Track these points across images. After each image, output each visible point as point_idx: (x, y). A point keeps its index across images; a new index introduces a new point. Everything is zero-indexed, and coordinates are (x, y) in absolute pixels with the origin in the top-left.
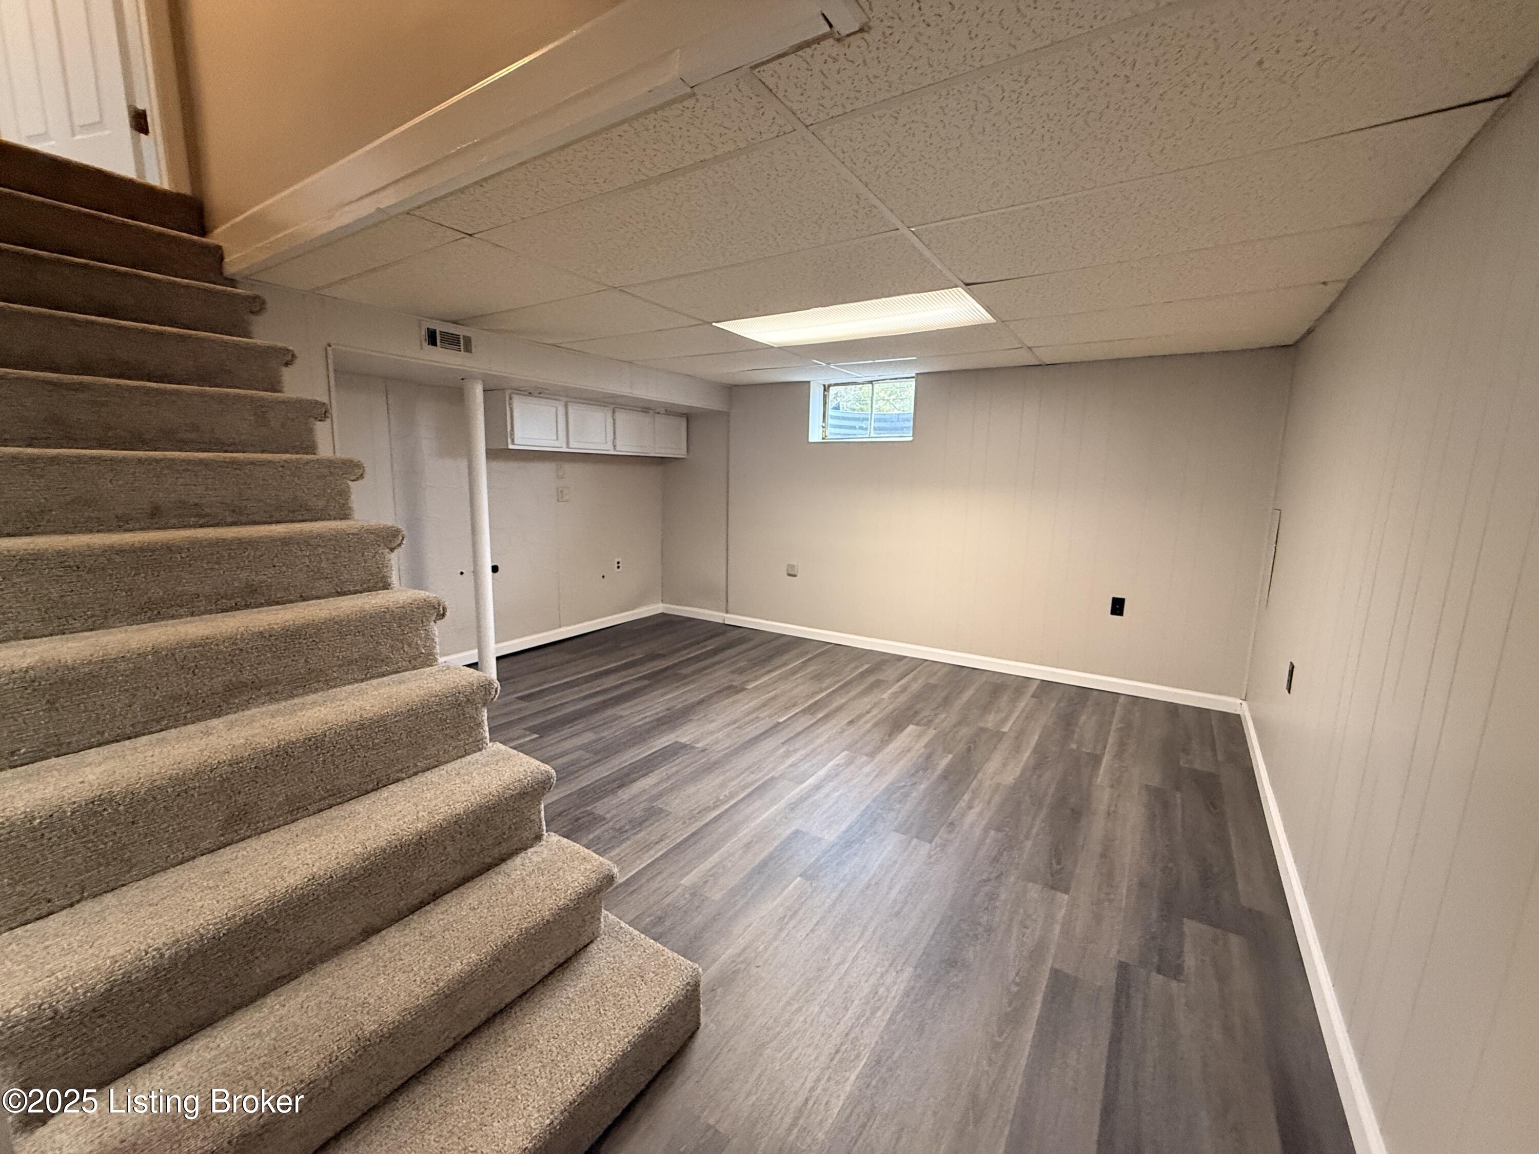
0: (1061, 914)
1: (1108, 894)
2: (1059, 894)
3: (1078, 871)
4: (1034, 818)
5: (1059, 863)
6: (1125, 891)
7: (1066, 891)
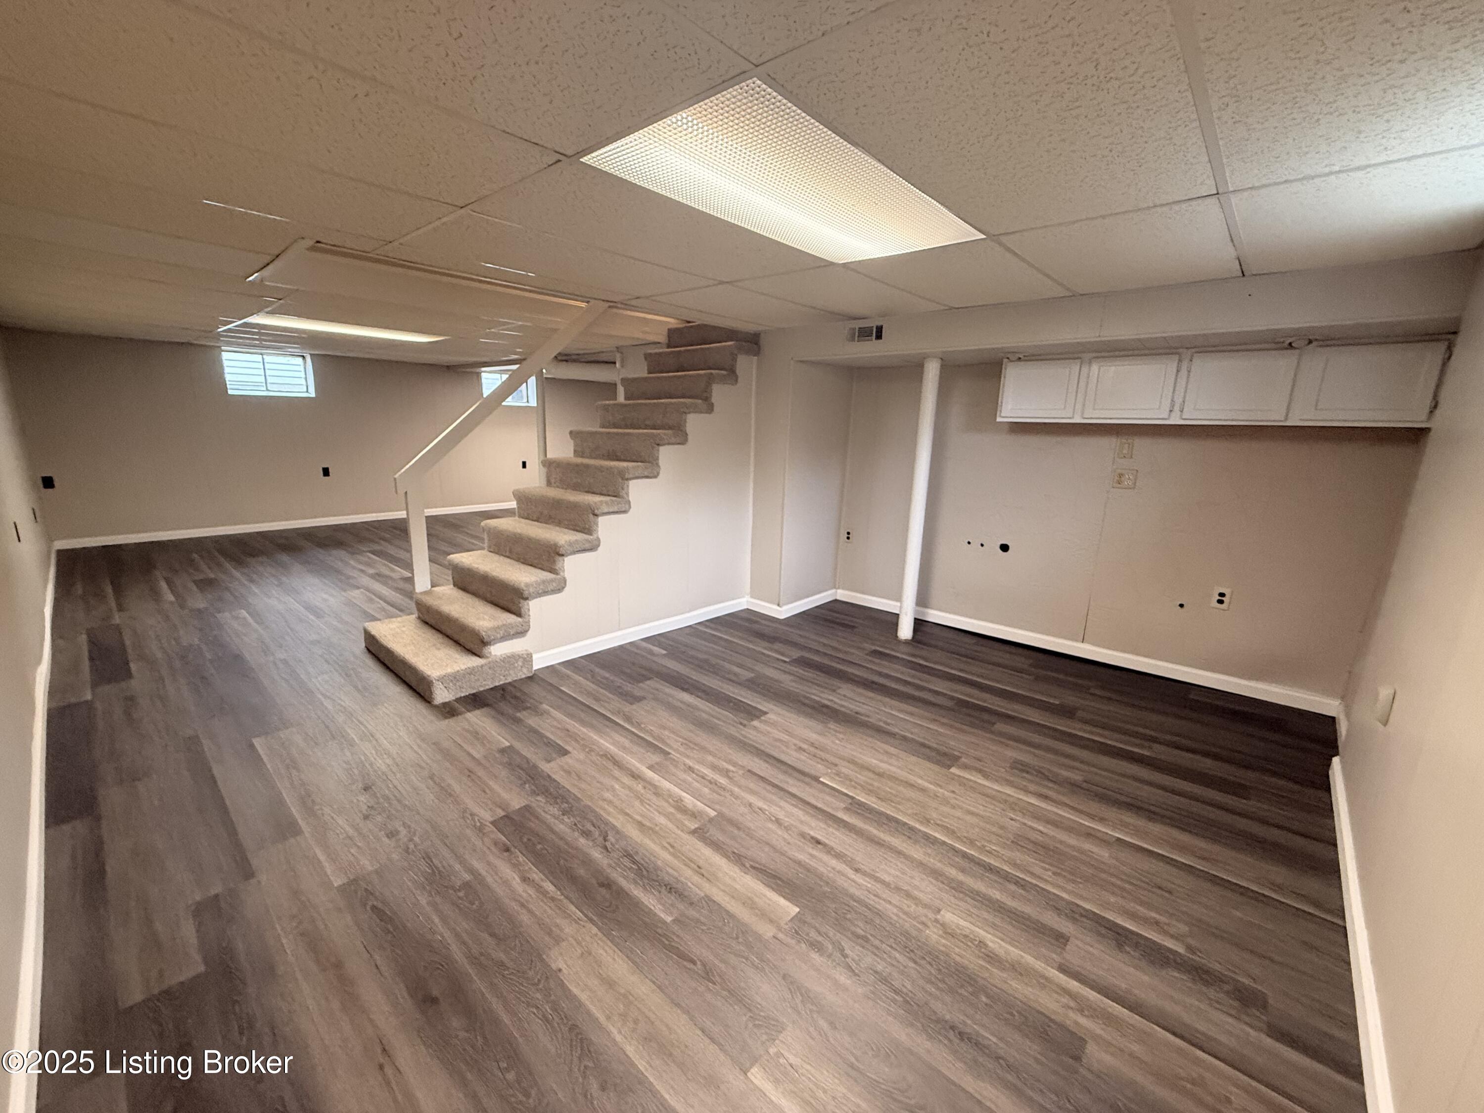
0: (329, 868)
1: (300, 923)
2: (345, 881)
3: (349, 918)
4: (457, 935)
5: (374, 908)
6: (284, 941)
7: (342, 889)
